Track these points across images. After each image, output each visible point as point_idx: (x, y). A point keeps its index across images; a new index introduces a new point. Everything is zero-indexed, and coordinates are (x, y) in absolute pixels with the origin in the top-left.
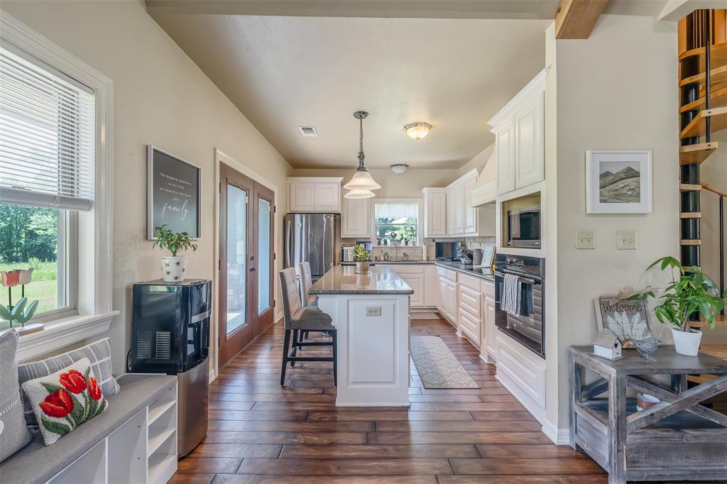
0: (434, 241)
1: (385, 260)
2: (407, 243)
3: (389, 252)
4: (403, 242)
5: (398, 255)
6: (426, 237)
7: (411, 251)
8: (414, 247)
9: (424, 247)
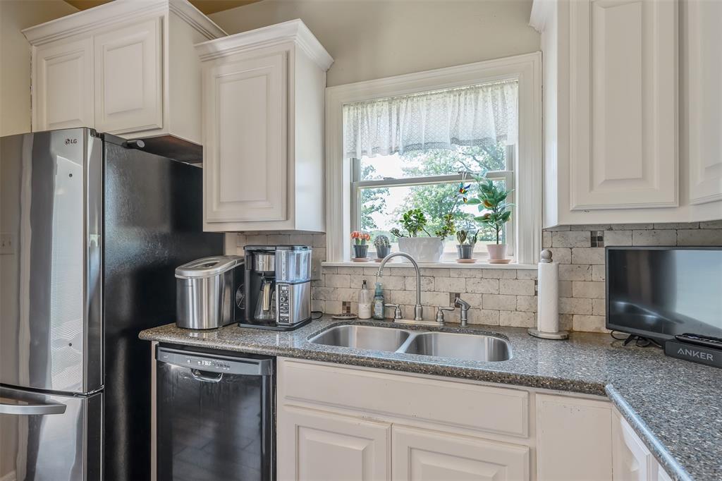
0: (596, 241)
1: (373, 317)
2: (466, 253)
3: (391, 283)
4: (451, 246)
5: (426, 298)
6: (552, 220)
7: (484, 287)
8: (500, 270)
9: (545, 273)
